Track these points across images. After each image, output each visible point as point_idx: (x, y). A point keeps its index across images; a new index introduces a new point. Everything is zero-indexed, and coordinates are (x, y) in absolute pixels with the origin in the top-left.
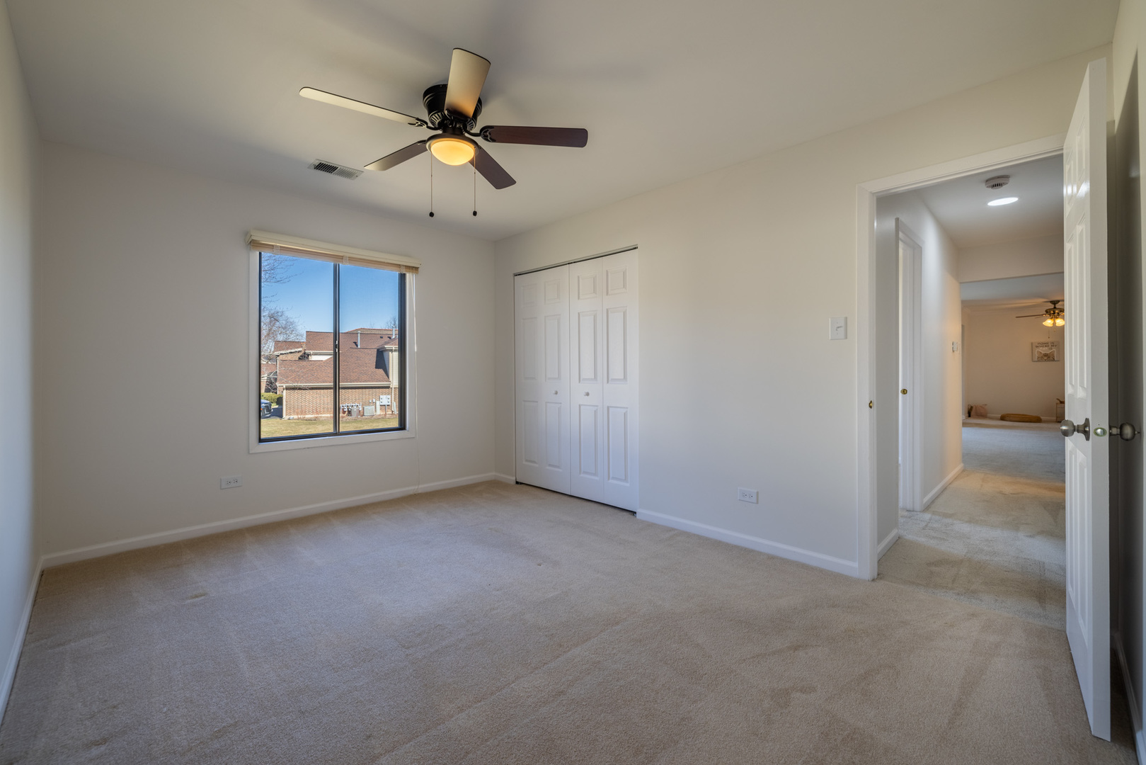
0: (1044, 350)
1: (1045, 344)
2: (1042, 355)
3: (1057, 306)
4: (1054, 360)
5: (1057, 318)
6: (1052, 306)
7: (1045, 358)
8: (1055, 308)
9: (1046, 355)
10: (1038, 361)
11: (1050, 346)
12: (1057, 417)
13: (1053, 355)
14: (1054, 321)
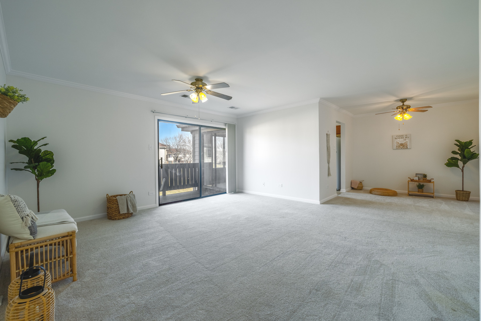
0: (401, 141)
1: (401, 137)
2: (399, 145)
3: (405, 103)
4: (407, 148)
5: (405, 113)
6: (401, 104)
7: (401, 147)
8: (403, 105)
9: (402, 145)
10: (397, 149)
11: (405, 138)
12: (409, 191)
13: (407, 144)
14: (403, 115)
